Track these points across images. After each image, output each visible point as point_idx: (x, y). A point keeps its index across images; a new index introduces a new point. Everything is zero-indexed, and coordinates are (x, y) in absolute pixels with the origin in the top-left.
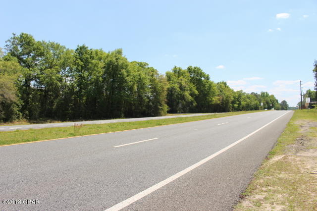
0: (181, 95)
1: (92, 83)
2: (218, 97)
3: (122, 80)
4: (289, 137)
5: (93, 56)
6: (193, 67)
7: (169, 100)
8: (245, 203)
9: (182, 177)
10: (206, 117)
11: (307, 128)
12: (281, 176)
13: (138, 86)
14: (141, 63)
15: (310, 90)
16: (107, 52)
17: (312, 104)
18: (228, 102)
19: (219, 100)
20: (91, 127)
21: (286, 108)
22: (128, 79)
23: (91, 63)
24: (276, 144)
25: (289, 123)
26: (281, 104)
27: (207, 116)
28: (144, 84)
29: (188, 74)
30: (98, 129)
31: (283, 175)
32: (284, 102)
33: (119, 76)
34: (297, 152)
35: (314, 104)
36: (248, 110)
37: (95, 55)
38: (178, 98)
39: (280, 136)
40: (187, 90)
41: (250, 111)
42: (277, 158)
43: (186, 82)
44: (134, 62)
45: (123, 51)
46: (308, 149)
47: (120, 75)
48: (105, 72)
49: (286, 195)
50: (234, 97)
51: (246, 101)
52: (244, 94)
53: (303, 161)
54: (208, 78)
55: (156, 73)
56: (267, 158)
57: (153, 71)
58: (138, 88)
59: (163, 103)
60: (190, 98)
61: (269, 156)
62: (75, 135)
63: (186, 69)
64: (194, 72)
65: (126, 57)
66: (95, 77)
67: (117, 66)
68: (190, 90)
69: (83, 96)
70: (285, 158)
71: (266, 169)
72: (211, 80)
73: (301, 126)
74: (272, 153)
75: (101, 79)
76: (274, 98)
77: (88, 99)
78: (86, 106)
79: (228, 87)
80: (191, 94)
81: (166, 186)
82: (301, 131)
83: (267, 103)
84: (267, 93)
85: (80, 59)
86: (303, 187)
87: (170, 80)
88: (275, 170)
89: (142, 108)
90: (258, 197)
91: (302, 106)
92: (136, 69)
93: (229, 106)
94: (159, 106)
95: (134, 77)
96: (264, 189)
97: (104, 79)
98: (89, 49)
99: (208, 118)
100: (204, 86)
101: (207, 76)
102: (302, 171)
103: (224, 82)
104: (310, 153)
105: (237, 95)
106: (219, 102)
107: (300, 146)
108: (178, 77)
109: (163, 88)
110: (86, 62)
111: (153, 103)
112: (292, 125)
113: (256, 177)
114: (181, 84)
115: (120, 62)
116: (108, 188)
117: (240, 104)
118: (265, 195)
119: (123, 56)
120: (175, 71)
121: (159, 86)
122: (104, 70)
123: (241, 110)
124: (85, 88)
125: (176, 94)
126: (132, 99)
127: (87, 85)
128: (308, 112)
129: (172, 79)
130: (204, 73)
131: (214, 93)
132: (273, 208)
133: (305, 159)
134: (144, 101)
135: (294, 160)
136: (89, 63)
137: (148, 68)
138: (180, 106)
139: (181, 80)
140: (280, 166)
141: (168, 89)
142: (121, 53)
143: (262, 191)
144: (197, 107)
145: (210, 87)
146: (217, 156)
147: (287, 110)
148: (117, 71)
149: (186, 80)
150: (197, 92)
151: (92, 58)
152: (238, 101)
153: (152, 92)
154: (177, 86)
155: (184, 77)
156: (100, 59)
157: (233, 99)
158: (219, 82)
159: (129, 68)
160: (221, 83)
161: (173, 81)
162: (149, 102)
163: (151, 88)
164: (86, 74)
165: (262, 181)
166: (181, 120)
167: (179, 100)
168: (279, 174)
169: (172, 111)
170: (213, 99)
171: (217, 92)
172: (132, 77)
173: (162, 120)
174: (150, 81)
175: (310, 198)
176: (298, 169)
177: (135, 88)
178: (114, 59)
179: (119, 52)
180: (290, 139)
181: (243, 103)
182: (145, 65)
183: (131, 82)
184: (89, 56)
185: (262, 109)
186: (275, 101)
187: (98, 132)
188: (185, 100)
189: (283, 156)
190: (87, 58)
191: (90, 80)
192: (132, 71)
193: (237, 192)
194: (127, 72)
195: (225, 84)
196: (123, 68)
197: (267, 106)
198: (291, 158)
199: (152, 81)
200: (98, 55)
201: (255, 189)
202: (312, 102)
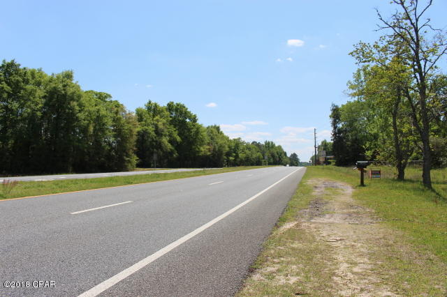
0: (156, 141)
1: (24, 120)
2: (208, 147)
3: (72, 118)
4: (301, 200)
5: (28, 80)
6: (175, 103)
7: (139, 148)
8: (256, 277)
9: (174, 249)
10: (193, 174)
11: (323, 189)
12: (295, 246)
13: (95, 127)
14: (100, 94)
15: (325, 141)
16: (50, 74)
17: (329, 159)
18: (222, 154)
19: (209, 150)
20: (27, 185)
21: (297, 163)
22: (81, 116)
23: (25, 89)
24: (287, 208)
25: (301, 183)
26: (290, 158)
27: (194, 172)
28: (104, 125)
29: (167, 113)
30: (40, 188)
31: (296, 245)
32: (294, 156)
33: (67, 110)
34: (311, 218)
35: (331, 159)
36: (248, 165)
37: (30, 78)
38: (153, 146)
39: (291, 199)
40: (165, 136)
41: (251, 167)
42: (288, 226)
43: (164, 124)
44: (90, 92)
45: (74, 75)
46: (324, 215)
47: (69, 109)
48: (46, 104)
49: (301, 266)
50: (229, 147)
51: (245, 153)
52: (243, 143)
53: (319, 228)
54: (194, 120)
55: (122, 109)
56: (277, 226)
57: (118, 106)
58: (95, 130)
59: (131, 152)
60: (169, 146)
61: (278, 224)
62: (5, 198)
63: (166, 105)
64: (177, 110)
65: (78, 84)
66: (29, 110)
67: (65, 96)
68: (170, 136)
69: (8, 138)
70: (297, 225)
71: (277, 238)
72: (199, 122)
73: (316, 187)
74: (282, 220)
75: (39, 114)
76: (282, 150)
77: (16, 142)
78: (13, 153)
79: (221, 133)
80: (170, 142)
81: (156, 261)
82: (316, 193)
83: (273, 156)
84: (272, 143)
85: (6, 82)
86: (319, 256)
87: (142, 121)
88: (287, 239)
89: (99, 159)
90: (270, 269)
91: (316, 161)
92: (93, 102)
93: (222, 160)
94: (125, 157)
95: (90, 113)
96: (275, 260)
97: (44, 113)
98: (21, 67)
99: (195, 174)
100: (189, 130)
101: (193, 117)
102: (318, 239)
103: (217, 125)
104: (326, 219)
105: (233, 145)
106: (209, 153)
107: (314, 211)
108: (154, 116)
109: (131, 131)
110: (16, 87)
111: (116, 153)
112: (305, 186)
113: (265, 248)
114: (156, 126)
115: (70, 91)
116: (79, 266)
117: (237, 156)
118: (277, 267)
119: (74, 82)
120: (149, 109)
121: (126, 128)
122: (44, 100)
123: (239, 165)
124: (13, 126)
125: (150, 140)
126: (86, 146)
127: (17, 122)
128: (323, 169)
129: (145, 119)
130: (189, 112)
131: (202, 141)
132: (288, 280)
133: (320, 226)
134: (103, 148)
135: (309, 227)
136: (22, 88)
137: (111, 102)
138: (155, 157)
139: (157, 121)
140: (293, 235)
141: (138, 132)
142: (71, 76)
143: (274, 263)
144: (178, 159)
145: (197, 132)
146: (215, 224)
147: (297, 166)
148: (64, 103)
149: (165, 121)
150: (179, 139)
151: (27, 82)
152: (235, 152)
153: (115, 136)
154: (151, 129)
155: (161, 117)
156: (39, 84)
157: (227, 149)
158: (210, 125)
159: (83, 100)
160: (212, 127)
161: (146, 121)
162: (110, 151)
163: (113, 130)
164: (15, 105)
165: (272, 252)
166: (158, 177)
167: (153, 149)
168: (292, 243)
169: (143, 164)
170: (202, 149)
171: (207, 139)
172: (87, 113)
173: (131, 176)
174: (114, 121)
175: (327, 267)
176: (313, 237)
177: (91, 129)
178: (60, 86)
179: (69, 76)
180: (302, 202)
181: (241, 155)
182: (106, 97)
183: (84, 120)
184: (20, 79)
185: (265, 165)
186: (283, 155)
187: (40, 193)
188: (162, 150)
189: (296, 223)
190: (18, 81)
191: (21, 115)
192: (87, 104)
193: (245, 265)
194: (80, 105)
195: (218, 128)
196: (73, 99)
197: (272, 160)
198: (304, 225)
199: (116, 120)
200: (35, 77)
201: (267, 260)
202: (328, 157)
